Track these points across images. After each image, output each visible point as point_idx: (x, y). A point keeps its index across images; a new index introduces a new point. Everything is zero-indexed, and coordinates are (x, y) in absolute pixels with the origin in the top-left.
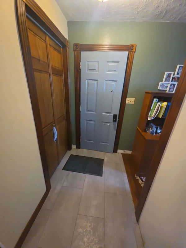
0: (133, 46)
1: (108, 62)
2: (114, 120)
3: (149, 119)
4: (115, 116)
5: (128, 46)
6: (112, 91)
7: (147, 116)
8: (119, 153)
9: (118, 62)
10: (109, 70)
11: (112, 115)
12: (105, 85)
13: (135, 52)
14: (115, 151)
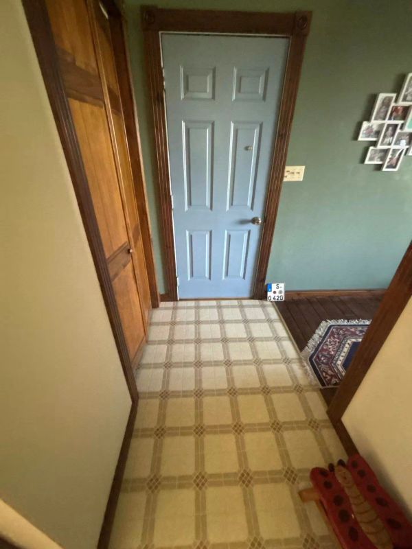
12: (232, 135)
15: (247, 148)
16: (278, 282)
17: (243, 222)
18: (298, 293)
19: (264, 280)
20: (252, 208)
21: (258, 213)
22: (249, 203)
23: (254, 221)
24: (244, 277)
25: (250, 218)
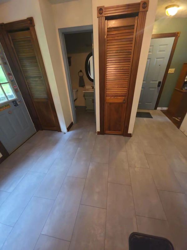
0: (178, 33)
1: (160, 45)
2: (159, 86)
3: (185, 81)
4: (160, 83)
5: (175, 33)
6: (160, 65)
7: (185, 79)
8: (158, 110)
9: (167, 45)
10: (160, 51)
11: (158, 82)
12: (155, 62)
13: (179, 37)
14: (156, 109)
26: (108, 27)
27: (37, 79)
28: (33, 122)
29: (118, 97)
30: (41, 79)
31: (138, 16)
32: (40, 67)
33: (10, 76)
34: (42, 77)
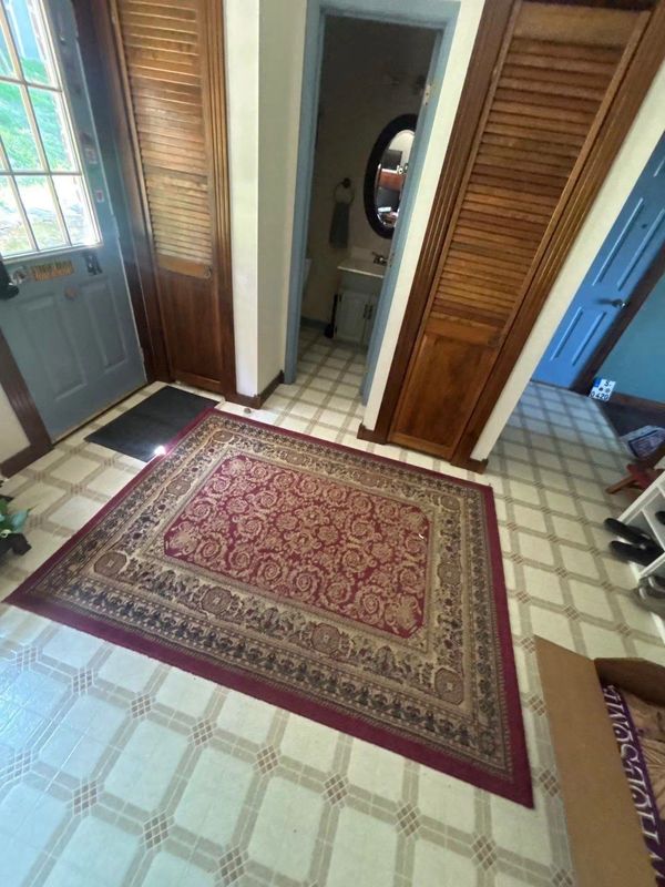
15: (644, 226)
16: (609, 379)
17: (604, 302)
18: (627, 398)
19: (595, 372)
20: (620, 289)
21: (624, 296)
22: (619, 284)
23: (615, 303)
24: (574, 364)
25: (613, 298)
26: (519, 32)
27: (187, 184)
28: (142, 346)
29: (474, 324)
30: (204, 187)
31: (653, 12)
32: (208, 135)
33: (87, 150)
34: (210, 182)
